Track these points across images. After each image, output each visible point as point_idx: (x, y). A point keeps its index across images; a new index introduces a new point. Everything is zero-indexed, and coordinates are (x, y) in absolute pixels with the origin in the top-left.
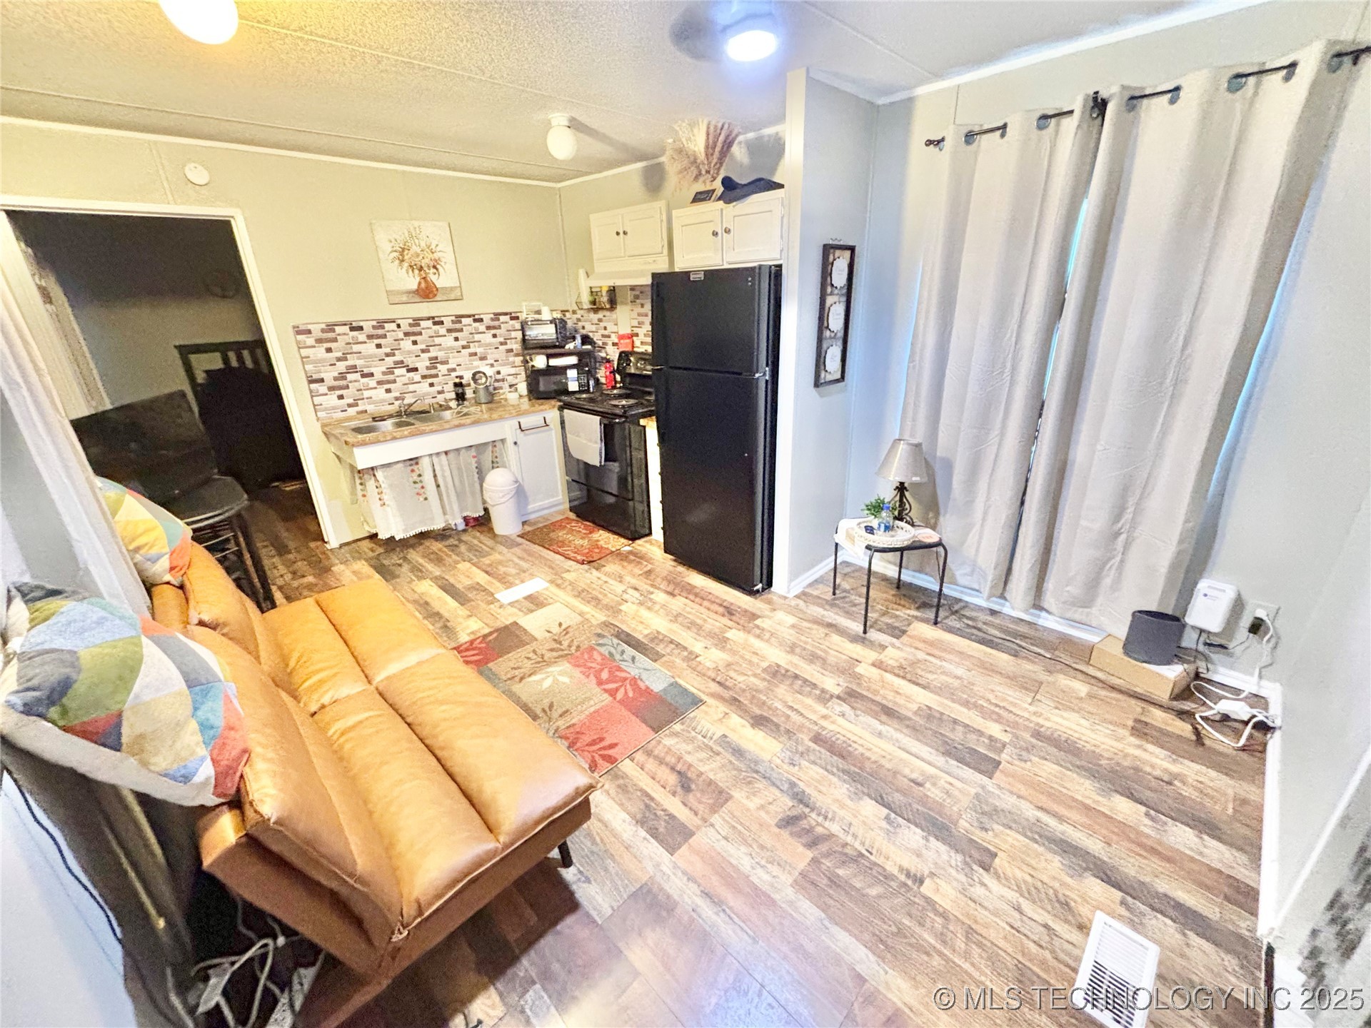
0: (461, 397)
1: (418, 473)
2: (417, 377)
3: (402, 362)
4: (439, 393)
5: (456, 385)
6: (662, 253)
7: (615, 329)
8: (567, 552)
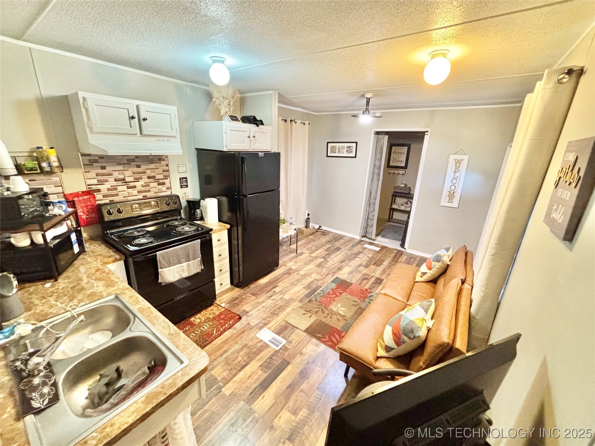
6: (176, 137)
7: (60, 190)
8: (221, 330)
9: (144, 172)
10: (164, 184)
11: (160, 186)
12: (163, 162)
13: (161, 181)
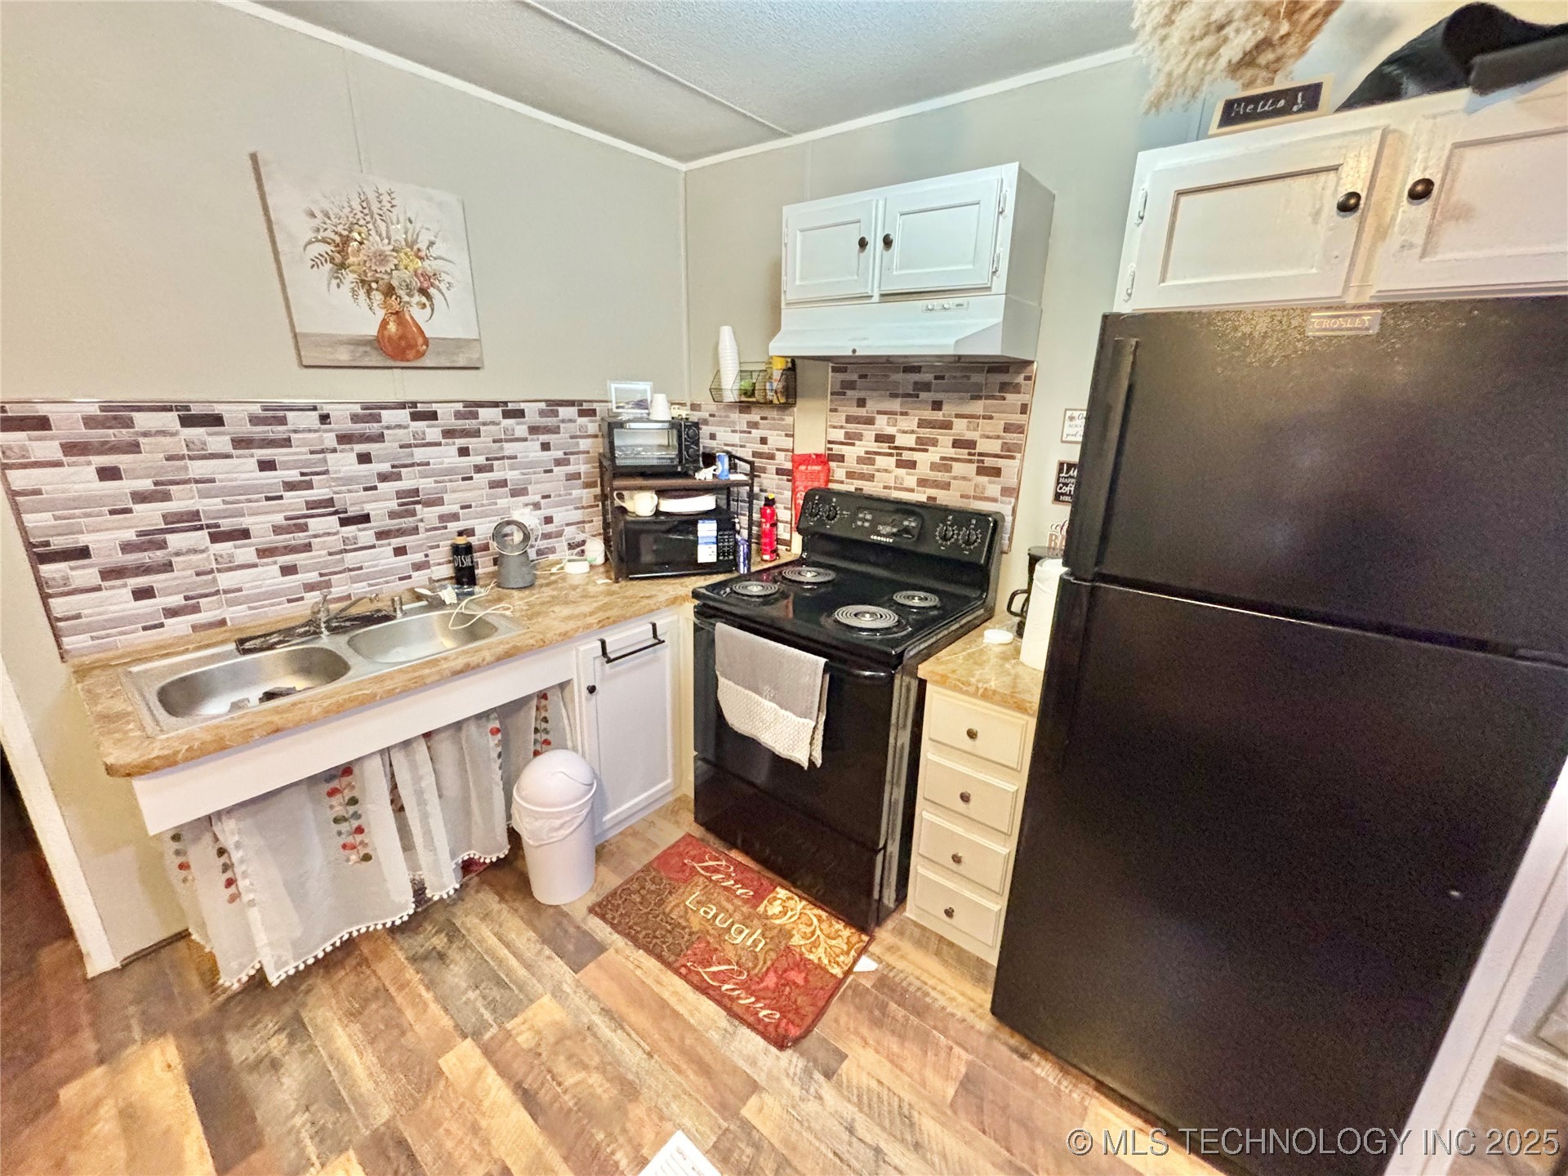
0: (465, 577)
1: (348, 794)
2: (365, 535)
3: (330, 502)
4: (418, 567)
5: (457, 550)
6: (989, 288)
7: (787, 443)
8: (725, 987)
9: (947, 425)
10: (996, 472)
11: (985, 479)
12: (1011, 398)
13: (989, 462)
